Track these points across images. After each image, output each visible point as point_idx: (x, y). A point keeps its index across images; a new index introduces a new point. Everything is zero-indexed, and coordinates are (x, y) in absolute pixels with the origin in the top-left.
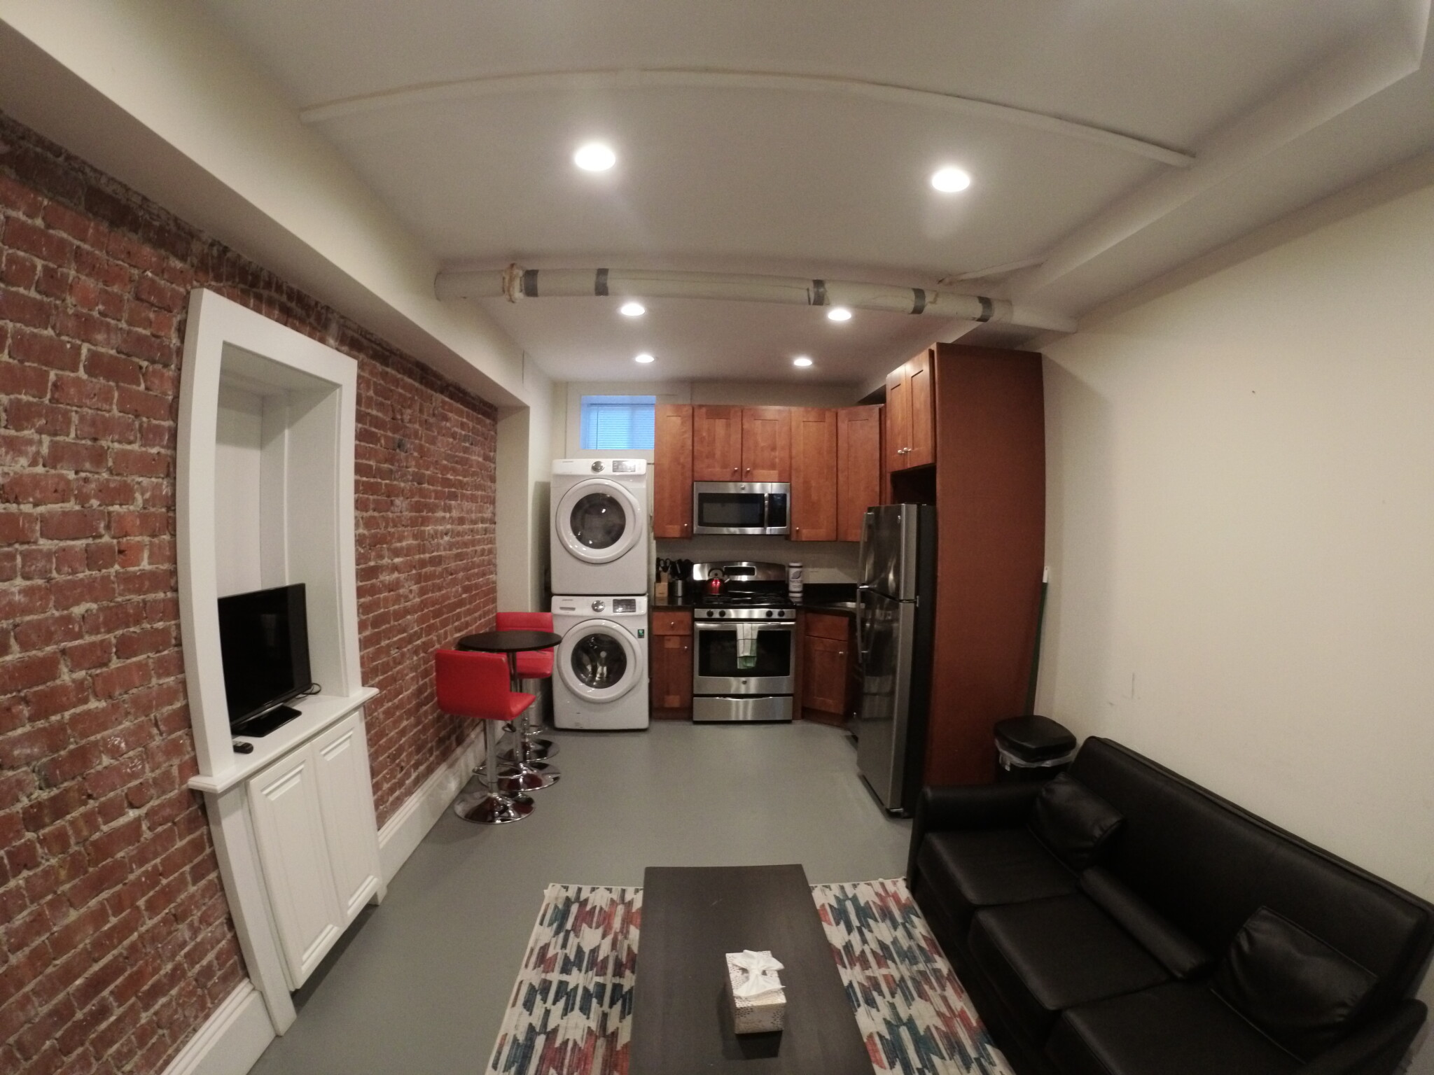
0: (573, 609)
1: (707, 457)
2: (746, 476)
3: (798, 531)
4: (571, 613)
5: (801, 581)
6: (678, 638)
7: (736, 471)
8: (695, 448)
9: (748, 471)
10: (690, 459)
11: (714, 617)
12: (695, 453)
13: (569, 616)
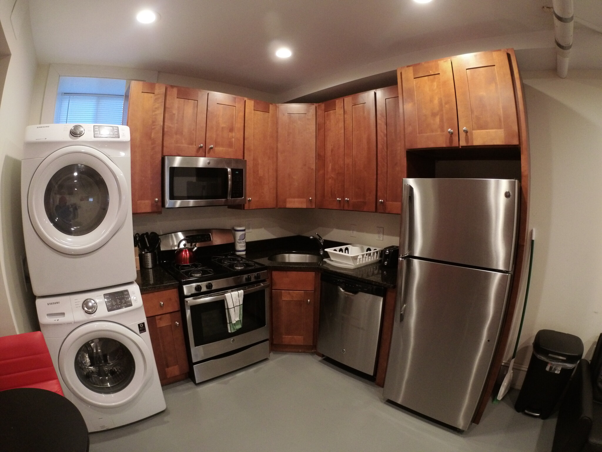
0: (63, 314)
1: (176, 134)
2: (209, 152)
3: (249, 200)
4: (61, 319)
5: (245, 241)
6: (168, 315)
7: (201, 147)
8: (166, 124)
9: (211, 148)
10: (161, 135)
11: (202, 291)
12: (166, 130)
13: (60, 325)
